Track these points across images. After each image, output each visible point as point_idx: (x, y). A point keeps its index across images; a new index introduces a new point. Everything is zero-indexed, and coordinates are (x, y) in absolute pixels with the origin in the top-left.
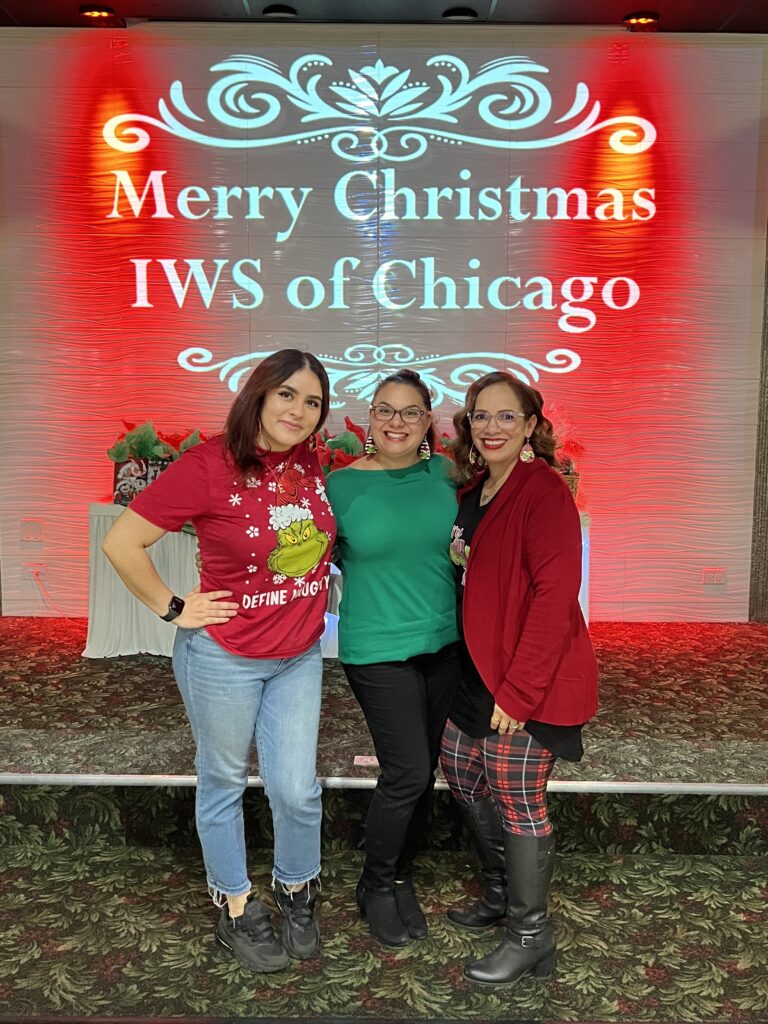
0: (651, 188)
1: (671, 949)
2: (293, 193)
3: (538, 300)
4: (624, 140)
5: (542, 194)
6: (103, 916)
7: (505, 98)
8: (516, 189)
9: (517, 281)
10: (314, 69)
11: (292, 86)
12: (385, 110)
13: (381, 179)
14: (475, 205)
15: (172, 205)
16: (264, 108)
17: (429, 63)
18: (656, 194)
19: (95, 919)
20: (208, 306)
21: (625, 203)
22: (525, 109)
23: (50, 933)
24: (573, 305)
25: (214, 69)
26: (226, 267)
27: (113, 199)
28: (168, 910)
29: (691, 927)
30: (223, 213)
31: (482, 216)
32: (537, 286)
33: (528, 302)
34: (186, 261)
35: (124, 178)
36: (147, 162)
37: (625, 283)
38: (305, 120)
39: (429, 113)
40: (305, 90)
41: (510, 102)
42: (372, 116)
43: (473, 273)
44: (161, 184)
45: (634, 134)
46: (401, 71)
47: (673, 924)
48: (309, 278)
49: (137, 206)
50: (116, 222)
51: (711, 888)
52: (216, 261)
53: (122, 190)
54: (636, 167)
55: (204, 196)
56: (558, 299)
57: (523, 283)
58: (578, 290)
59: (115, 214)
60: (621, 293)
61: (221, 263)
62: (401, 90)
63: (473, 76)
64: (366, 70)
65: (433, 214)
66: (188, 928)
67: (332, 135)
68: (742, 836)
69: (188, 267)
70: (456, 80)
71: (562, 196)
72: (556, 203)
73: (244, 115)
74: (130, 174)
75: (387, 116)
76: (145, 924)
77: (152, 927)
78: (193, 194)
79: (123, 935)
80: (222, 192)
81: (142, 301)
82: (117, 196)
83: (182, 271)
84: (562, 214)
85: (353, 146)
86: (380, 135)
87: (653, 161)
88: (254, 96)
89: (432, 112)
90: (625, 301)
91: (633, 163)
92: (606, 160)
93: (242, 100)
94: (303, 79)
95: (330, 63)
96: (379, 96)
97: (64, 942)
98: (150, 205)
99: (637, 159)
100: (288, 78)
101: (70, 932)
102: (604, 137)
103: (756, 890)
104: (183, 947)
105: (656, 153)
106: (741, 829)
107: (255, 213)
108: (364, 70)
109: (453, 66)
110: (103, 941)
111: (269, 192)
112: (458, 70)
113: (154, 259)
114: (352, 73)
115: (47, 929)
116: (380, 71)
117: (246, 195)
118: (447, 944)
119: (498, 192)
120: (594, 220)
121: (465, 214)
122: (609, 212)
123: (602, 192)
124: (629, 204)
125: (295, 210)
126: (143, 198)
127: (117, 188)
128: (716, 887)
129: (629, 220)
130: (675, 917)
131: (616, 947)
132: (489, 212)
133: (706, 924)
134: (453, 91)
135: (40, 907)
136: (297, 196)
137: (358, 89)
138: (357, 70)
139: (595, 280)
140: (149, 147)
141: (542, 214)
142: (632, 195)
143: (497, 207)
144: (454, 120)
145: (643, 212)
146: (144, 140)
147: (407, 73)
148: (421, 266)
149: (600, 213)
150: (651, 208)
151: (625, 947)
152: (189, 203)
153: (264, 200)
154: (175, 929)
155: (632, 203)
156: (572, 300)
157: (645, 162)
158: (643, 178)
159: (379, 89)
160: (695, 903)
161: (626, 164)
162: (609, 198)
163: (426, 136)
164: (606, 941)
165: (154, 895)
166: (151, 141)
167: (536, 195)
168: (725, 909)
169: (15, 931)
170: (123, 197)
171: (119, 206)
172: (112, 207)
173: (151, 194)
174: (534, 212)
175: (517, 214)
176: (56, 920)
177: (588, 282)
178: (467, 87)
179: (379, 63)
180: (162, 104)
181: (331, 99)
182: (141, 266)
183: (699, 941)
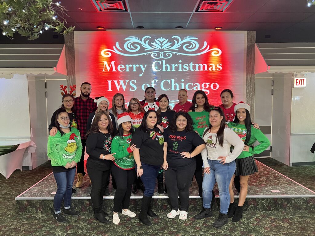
0: (221, 63)
1: (238, 232)
2: (143, 66)
3: (197, 88)
4: (215, 53)
5: (197, 65)
6: (114, 228)
7: (189, 45)
8: (191, 64)
9: (192, 84)
10: (147, 39)
11: (143, 43)
12: (163, 48)
13: (162, 62)
14: (183, 68)
15: (116, 69)
16: (136, 47)
17: (172, 38)
18: (222, 65)
19: (112, 228)
20: (124, 90)
21: (215, 67)
22: (193, 47)
23: (103, 232)
24: (204, 89)
25: (125, 39)
26: (128, 81)
27: (103, 67)
28: (128, 226)
29: (241, 227)
30: (128, 70)
31: (184, 70)
32: (196, 85)
33: (195, 88)
34: (120, 81)
35: (106, 63)
36: (110, 60)
37: (216, 84)
38: (145, 50)
39: (172, 48)
40: (145, 44)
41: (190, 46)
42: (160, 49)
43: (182, 82)
44: (114, 64)
45: (217, 52)
46: (166, 39)
47: (237, 227)
48: (147, 84)
49: (109, 69)
50: (104, 72)
51: (244, 219)
52: (126, 81)
53: (105, 66)
54: (217, 59)
55: (123, 67)
56: (201, 88)
57: (193, 84)
58: (205, 86)
59: (104, 71)
60: (215, 86)
61: (127, 81)
62: (166, 43)
63: (182, 40)
64: (159, 39)
65: (174, 70)
66: (133, 230)
67: (151, 53)
68: (250, 207)
69: (120, 82)
70: (178, 41)
71: (202, 66)
72: (200, 67)
73: (132, 49)
74: (107, 62)
75: (163, 49)
76: (123, 229)
77: (125, 230)
78: (121, 66)
79: (119, 232)
80: (127, 66)
81: (110, 89)
82: (104, 67)
83: (119, 83)
84: (202, 69)
85: (156, 55)
86: (162, 53)
87: (221, 58)
88: (134, 45)
89: (173, 48)
90: (216, 88)
91: (217, 58)
92: (211, 58)
93: (132, 46)
94: (145, 41)
95: (151, 38)
96: (161, 45)
97: (107, 234)
98: (111, 69)
99: (217, 57)
100: (142, 41)
101: (108, 232)
102: (210, 53)
103: (254, 219)
104: (133, 234)
105: (222, 56)
106: (250, 205)
107: (135, 70)
108: (158, 39)
109: (177, 38)
110: (115, 233)
111: (138, 66)
112: (178, 39)
113: (112, 80)
114: (156, 40)
115: (102, 231)
116: (161, 39)
117: (133, 66)
118: (189, 232)
119: (187, 65)
120: (209, 71)
121: (180, 70)
122: (212, 69)
123: (210, 65)
124: (216, 67)
125: (143, 70)
126: (110, 67)
127: (104, 65)
128: (245, 218)
129: (216, 71)
130: (238, 225)
131: (226, 232)
132: (186, 69)
133: (244, 227)
134: (178, 43)
135: (100, 226)
136: (144, 66)
137: (157, 43)
138: (157, 39)
139: (209, 83)
140: (111, 56)
141: (197, 70)
142: (217, 65)
143: (187, 68)
144: (178, 50)
145: (219, 69)
146: (110, 55)
147: (167, 40)
148: (171, 82)
149: (210, 69)
150: (221, 68)
151: (228, 232)
152: (120, 68)
153: (137, 67)
154: (130, 230)
155: (217, 67)
156: (204, 88)
157: (220, 58)
158: (219, 61)
159: (162, 43)
160: (241, 222)
161: (215, 59)
162: (212, 66)
163: (172, 53)
164: (224, 231)
165: (124, 223)
166: (112, 55)
167: (196, 65)
168: (248, 223)
169: (95, 232)
170: (106, 67)
171: (105, 69)
172: (103, 69)
173: (112, 66)
174: (196, 69)
175: (192, 70)
176: (104, 229)
177: (207, 84)
178: (180, 43)
179: (161, 38)
180: (114, 47)
181: (151, 46)
182: (110, 82)
183: (243, 230)
